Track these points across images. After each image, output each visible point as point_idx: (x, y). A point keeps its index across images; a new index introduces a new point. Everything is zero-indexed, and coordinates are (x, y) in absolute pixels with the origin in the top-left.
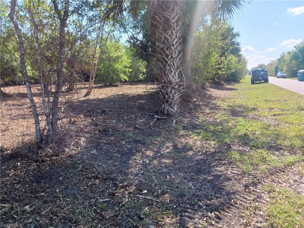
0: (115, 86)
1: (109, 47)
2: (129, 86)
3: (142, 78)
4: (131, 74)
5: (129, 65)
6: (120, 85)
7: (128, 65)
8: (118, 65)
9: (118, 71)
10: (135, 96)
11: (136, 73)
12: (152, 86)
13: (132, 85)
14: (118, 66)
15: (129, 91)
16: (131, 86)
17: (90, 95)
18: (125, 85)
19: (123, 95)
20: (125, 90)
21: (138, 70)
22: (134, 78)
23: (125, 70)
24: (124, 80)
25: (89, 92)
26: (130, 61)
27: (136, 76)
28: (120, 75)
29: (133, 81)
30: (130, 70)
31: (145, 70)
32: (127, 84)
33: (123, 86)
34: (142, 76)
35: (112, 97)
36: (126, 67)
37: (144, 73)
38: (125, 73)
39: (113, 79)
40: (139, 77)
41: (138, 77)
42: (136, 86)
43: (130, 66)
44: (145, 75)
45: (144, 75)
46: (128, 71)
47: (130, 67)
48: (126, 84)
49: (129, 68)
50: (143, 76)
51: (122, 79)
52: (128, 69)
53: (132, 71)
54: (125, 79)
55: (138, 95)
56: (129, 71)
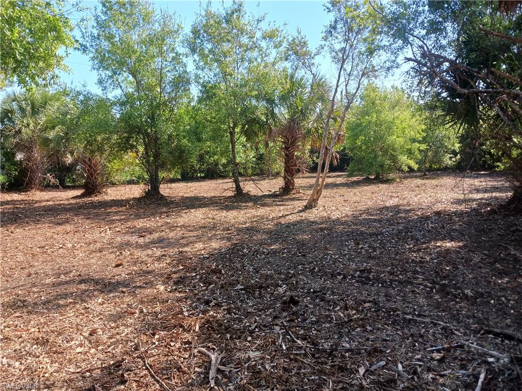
0: (387, 181)
1: (377, 102)
2: (419, 181)
3: (450, 162)
4: (426, 156)
5: (421, 136)
6: (398, 180)
7: (418, 135)
8: (394, 137)
9: (393, 150)
10: (427, 218)
11: (436, 153)
12: (477, 182)
13: (427, 179)
14: (396, 140)
15: (416, 196)
16: (424, 181)
17: (315, 207)
18: (409, 180)
19: (396, 209)
20: (406, 194)
21: (442, 146)
22: (432, 162)
23: (410, 147)
24: (407, 169)
25: (314, 200)
26: (424, 127)
27: (437, 158)
28: (399, 157)
29: (430, 170)
30: (423, 147)
31: (457, 146)
32: (416, 177)
33: (406, 182)
34: (451, 158)
35: (364, 216)
36: (414, 140)
37: (455, 153)
38: (410, 152)
39: (382, 166)
40: (443, 161)
41: (440, 162)
42: (434, 182)
43: (424, 138)
44: (459, 156)
45: (456, 155)
46: (418, 149)
47: (424, 140)
48: (411, 177)
49: (419, 142)
50: (453, 159)
51: (403, 167)
52: (418, 145)
53: (427, 149)
54: (409, 167)
55: (438, 213)
56: (421, 148)
